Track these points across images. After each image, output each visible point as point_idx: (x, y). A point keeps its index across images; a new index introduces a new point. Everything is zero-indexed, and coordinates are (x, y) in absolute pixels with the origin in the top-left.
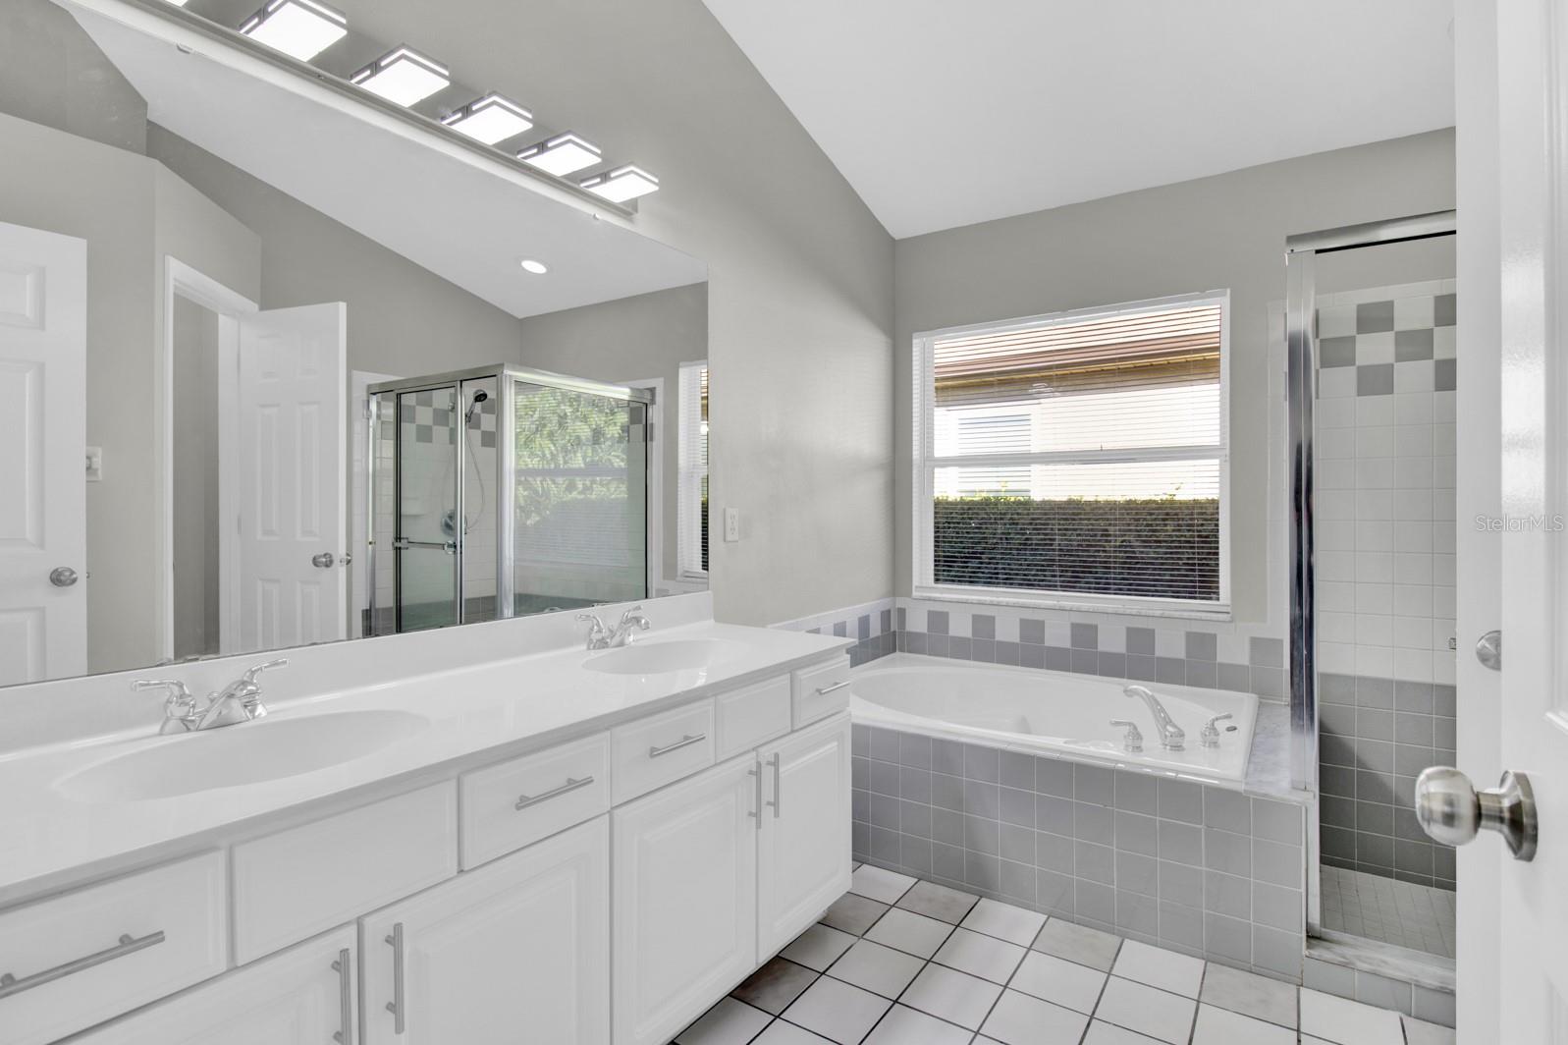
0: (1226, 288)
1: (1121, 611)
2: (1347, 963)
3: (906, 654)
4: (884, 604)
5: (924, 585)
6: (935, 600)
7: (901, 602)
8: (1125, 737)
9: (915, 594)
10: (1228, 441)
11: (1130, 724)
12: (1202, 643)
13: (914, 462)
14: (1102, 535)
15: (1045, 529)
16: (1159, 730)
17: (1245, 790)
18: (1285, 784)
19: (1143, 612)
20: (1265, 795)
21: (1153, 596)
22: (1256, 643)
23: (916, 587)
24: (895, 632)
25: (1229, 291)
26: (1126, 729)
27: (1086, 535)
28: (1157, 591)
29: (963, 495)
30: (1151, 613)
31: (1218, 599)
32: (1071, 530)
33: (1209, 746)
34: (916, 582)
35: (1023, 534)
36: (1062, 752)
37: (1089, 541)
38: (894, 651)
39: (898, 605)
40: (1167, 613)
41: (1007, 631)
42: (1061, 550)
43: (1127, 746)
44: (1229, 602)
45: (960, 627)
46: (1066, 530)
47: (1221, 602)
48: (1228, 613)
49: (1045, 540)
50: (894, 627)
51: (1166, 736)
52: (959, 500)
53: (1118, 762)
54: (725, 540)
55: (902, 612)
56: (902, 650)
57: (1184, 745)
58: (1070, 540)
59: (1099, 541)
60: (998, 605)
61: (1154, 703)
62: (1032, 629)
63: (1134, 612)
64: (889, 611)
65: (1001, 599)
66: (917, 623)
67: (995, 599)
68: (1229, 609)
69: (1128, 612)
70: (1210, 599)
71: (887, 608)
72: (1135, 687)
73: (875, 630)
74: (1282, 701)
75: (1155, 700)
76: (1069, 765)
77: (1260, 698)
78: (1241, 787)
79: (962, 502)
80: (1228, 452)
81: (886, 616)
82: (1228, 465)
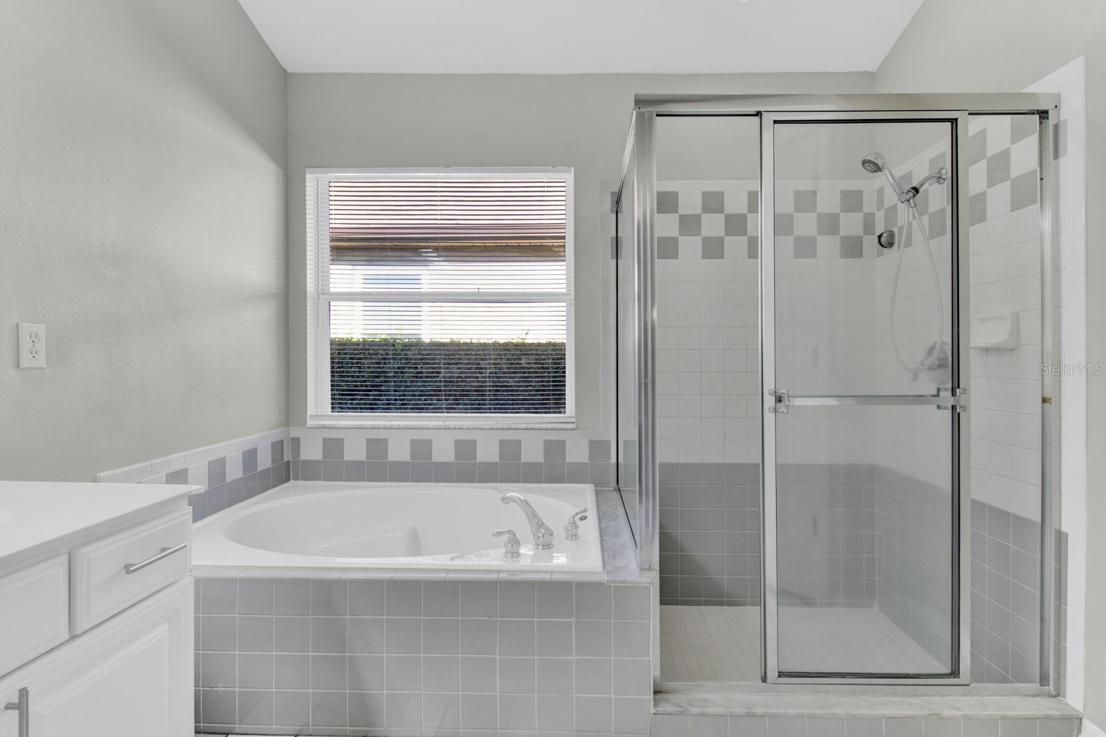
0: (570, 166)
1: (495, 426)
2: (682, 711)
3: (301, 482)
4: (276, 434)
5: (320, 414)
6: (330, 428)
7: (294, 432)
8: (505, 544)
9: (310, 423)
10: (573, 288)
11: (510, 532)
12: (555, 448)
13: (308, 295)
14: (476, 368)
15: (434, 364)
16: (532, 531)
17: (608, 581)
18: (634, 567)
19: (513, 426)
20: (623, 582)
21: (512, 413)
22: (593, 444)
23: (311, 416)
24: (289, 462)
25: (573, 169)
26: (506, 537)
27: (464, 368)
28: (514, 409)
29: (366, 337)
30: (518, 426)
31: (565, 412)
32: (453, 364)
33: (572, 539)
34: (311, 410)
35: (416, 368)
36: (448, 571)
37: (466, 373)
38: (288, 480)
39: (293, 434)
40: (530, 426)
41: (399, 452)
42: (446, 382)
43: (506, 552)
44: (573, 414)
45: (355, 451)
46: (449, 364)
47: (567, 414)
48: (573, 423)
49: (433, 373)
50: (287, 456)
51: (539, 537)
52: (361, 340)
53: (499, 572)
54: (18, 366)
55: (296, 442)
56: (296, 478)
57: (553, 543)
58: (453, 373)
59: (475, 372)
60: (391, 428)
61: (526, 505)
62: (421, 448)
63: (505, 426)
64: (282, 442)
65: (392, 423)
66: (312, 451)
67: (387, 423)
68: (573, 420)
69: (501, 426)
70: (560, 412)
71: (278, 439)
72: (510, 494)
73: (265, 461)
74: (610, 487)
75: (527, 503)
76: (454, 584)
77: (596, 486)
78: (604, 578)
79: (365, 342)
80: (572, 297)
81: (278, 447)
82: (573, 307)
